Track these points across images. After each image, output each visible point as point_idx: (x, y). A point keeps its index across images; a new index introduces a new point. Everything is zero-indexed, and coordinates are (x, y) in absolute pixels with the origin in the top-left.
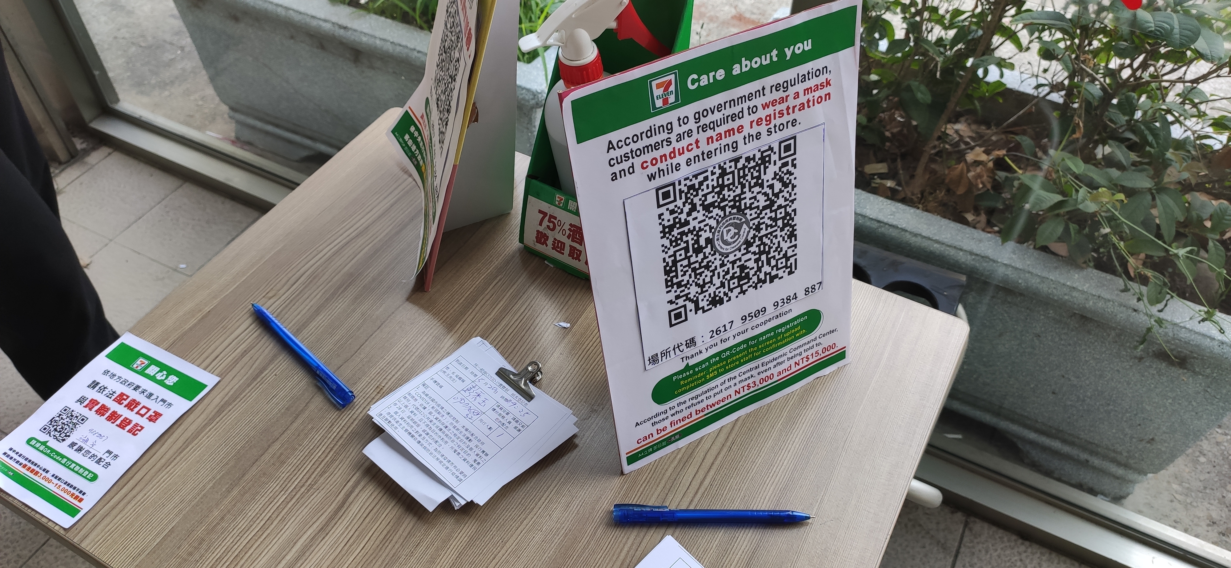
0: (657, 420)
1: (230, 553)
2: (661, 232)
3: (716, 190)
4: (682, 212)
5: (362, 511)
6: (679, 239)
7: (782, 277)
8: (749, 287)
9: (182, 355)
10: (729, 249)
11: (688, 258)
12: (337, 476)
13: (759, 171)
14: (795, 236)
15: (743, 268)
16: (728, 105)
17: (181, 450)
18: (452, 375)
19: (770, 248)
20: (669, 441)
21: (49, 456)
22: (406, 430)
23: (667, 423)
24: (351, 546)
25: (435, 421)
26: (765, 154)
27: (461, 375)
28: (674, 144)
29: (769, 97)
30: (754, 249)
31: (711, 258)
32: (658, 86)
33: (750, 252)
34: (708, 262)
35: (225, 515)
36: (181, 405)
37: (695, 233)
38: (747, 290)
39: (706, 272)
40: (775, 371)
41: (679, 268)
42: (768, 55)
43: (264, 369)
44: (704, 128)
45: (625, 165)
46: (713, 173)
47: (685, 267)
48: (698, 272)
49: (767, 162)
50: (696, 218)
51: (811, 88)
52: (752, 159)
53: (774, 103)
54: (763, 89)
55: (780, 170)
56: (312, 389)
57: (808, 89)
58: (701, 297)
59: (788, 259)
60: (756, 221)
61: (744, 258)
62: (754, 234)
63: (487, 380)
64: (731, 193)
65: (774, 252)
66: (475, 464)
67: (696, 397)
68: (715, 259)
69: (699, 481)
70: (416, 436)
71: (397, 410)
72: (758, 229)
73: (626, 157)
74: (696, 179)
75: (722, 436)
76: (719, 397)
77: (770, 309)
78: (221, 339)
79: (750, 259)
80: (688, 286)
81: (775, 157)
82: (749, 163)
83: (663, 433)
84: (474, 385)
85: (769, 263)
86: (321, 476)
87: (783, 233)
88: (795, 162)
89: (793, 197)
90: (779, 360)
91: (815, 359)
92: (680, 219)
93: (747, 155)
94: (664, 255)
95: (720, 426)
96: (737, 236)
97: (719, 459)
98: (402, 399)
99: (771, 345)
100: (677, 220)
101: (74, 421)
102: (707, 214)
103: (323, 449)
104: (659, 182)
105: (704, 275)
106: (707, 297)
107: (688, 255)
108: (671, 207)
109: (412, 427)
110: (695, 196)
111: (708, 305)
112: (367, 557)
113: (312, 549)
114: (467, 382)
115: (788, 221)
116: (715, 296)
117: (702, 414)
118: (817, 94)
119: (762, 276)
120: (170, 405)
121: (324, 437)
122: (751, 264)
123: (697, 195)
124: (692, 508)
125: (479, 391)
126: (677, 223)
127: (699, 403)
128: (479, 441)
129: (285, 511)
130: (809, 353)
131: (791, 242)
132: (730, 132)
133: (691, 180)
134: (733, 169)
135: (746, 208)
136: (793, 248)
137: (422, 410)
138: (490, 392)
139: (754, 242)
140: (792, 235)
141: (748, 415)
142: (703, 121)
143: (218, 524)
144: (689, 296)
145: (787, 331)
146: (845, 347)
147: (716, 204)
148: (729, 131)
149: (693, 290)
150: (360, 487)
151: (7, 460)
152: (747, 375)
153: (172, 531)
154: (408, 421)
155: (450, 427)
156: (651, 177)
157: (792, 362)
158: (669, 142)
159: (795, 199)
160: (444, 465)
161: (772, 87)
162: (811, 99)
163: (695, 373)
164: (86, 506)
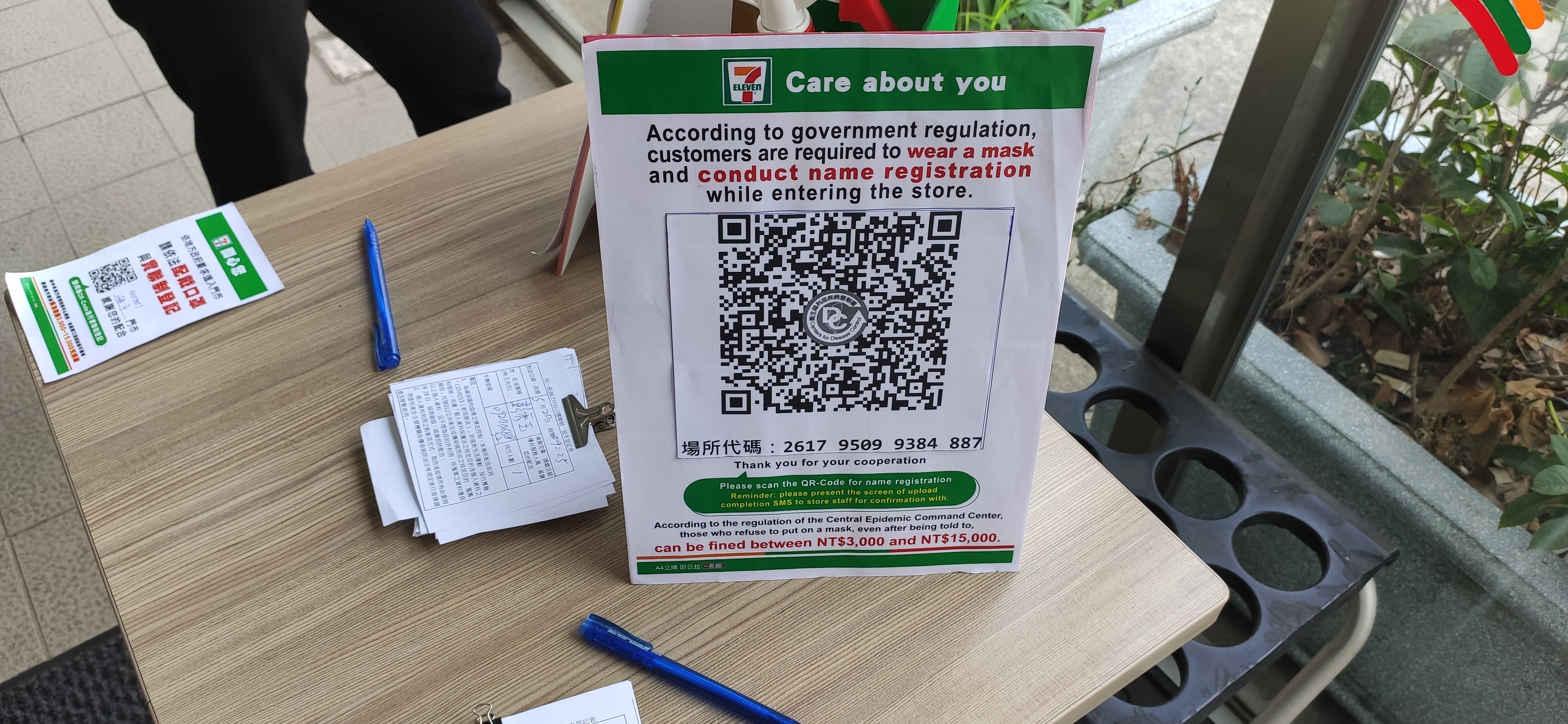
0: (689, 530)
1: (169, 478)
2: (721, 278)
3: (817, 248)
4: (757, 261)
5: (324, 493)
6: (749, 297)
7: (914, 408)
8: (857, 403)
9: (266, 246)
10: (829, 338)
11: (762, 329)
12: (324, 443)
13: (892, 243)
14: (944, 357)
15: (849, 372)
16: (850, 132)
17: (200, 347)
18: (511, 380)
19: (899, 360)
20: (705, 566)
21: (79, 301)
22: (417, 422)
23: (705, 541)
24: (286, 526)
25: (456, 424)
26: (904, 222)
27: (522, 385)
28: (755, 161)
29: (921, 142)
30: (870, 351)
31: (796, 340)
32: (739, 71)
33: (864, 354)
34: (792, 345)
35: (191, 436)
36: (231, 299)
37: (775, 297)
38: (853, 406)
39: (787, 358)
40: (889, 536)
41: (745, 339)
42: (927, 80)
43: (334, 294)
44: (808, 154)
45: (675, 167)
46: (813, 223)
47: (753, 338)
48: (774, 353)
49: (908, 234)
50: (780, 277)
51: (996, 149)
52: (881, 223)
53: (930, 152)
54: (914, 126)
55: (928, 254)
56: (365, 337)
57: (990, 149)
58: (776, 390)
59: (927, 386)
60: (880, 314)
61: (853, 359)
62: (874, 332)
63: (547, 404)
64: (842, 260)
65: (905, 367)
66: (466, 494)
67: (755, 524)
68: (805, 345)
69: (716, 634)
70: (424, 433)
71: (422, 394)
72: (881, 324)
73: (676, 156)
74: (785, 221)
75: (783, 592)
76: (788, 538)
77: (889, 447)
78: (314, 246)
79: (863, 365)
80: (757, 367)
81: (922, 232)
82: (876, 227)
83: (696, 552)
84: (529, 402)
85: (894, 380)
86: (309, 436)
87: (924, 347)
88: (955, 250)
89: (946, 300)
90: (897, 524)
91: (958, 544)
92: (753, 270)
93: (875, 214)
94: (722, 311)
95: (787, 578)
96: (844, 325)
97: (760, 618)
98: (437, 385)
99: (883, 497)
100: (748, 270)
101: (124, 276)
102: (798, 276)
103: (331, 407)
104: (724, 206)
105: (783, 361)
106: (786, 393)
107: (761, 324)
108: (742, 248)
109: (426, 420)
110: (780, 245)
111: (786, 405)
112: (293, 546)
113: (247, 511)
114: (524, 395)
115: (934, 331)
116: (799, 396)
117: (760, 550)
118: (1006, 162)
119: (880, 395)
120: (220, 296)
121: (341, 394)
122: (864, 371)
123: (784, 245)
124: (683, 662)
125: (528, 412)
126: (748, 274)
127: (757, 533)
128: (489, 468)
129: (250, 458)
130: (950, 532)
131: (935, 363)
132: (849, 172)
133: (776, 221)
134: (848, 226)
135: (864, 289)
136: (939, 373)
137: (451, 406)
138: (542, 417)
139: (873, 342)
140: (938, 354)
141: (834, 580)
142: (806, 143)
143: (180, 441)
144: (757, 381)
145: (913, 487)
146: (1013, 547)
147: (815, 268)
148: (848, 170)
149: (764, 376)
150: (339, 466)
151: (42, 290)
152: (840, 525)
153: (133, 430)
154: (427, 412)
155: (468, 439)
156: (714, 197)
157: (919, 534)
158: (747, 157)
159: (950, 304)
160: (432, 479)
161: (928, 128)
162: (995, 166)
163: (754, 491)
164: (76, 368)
